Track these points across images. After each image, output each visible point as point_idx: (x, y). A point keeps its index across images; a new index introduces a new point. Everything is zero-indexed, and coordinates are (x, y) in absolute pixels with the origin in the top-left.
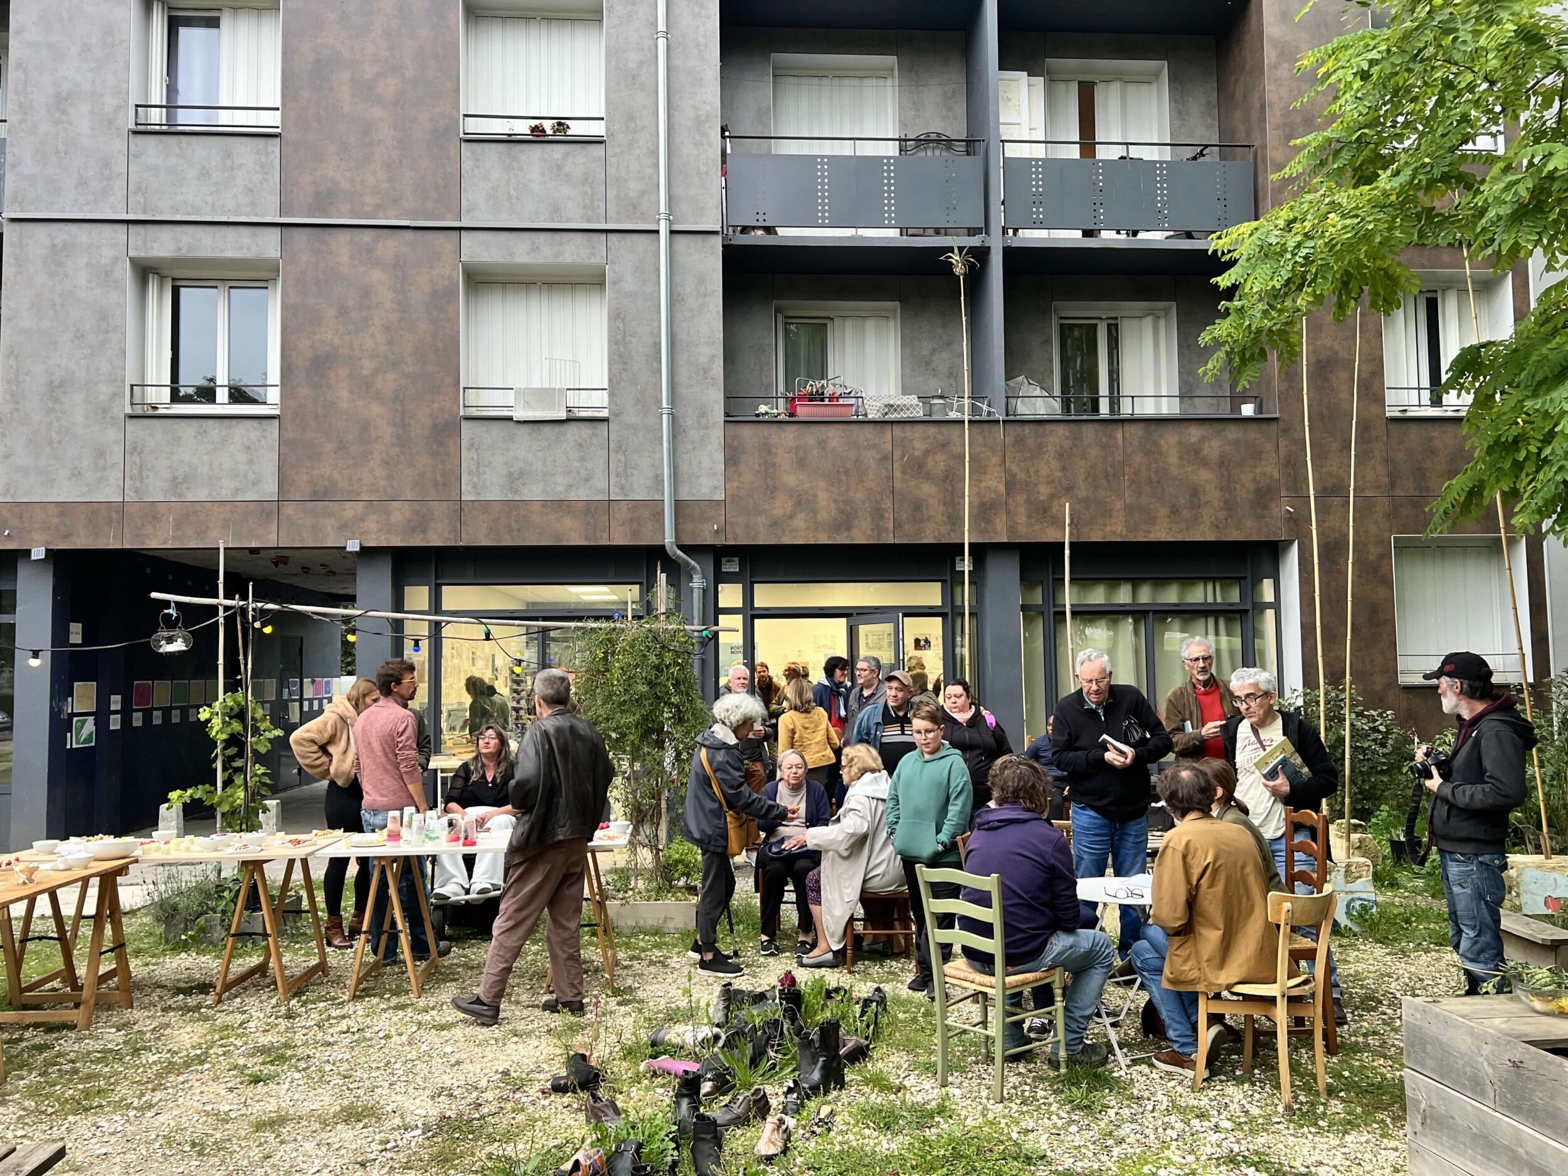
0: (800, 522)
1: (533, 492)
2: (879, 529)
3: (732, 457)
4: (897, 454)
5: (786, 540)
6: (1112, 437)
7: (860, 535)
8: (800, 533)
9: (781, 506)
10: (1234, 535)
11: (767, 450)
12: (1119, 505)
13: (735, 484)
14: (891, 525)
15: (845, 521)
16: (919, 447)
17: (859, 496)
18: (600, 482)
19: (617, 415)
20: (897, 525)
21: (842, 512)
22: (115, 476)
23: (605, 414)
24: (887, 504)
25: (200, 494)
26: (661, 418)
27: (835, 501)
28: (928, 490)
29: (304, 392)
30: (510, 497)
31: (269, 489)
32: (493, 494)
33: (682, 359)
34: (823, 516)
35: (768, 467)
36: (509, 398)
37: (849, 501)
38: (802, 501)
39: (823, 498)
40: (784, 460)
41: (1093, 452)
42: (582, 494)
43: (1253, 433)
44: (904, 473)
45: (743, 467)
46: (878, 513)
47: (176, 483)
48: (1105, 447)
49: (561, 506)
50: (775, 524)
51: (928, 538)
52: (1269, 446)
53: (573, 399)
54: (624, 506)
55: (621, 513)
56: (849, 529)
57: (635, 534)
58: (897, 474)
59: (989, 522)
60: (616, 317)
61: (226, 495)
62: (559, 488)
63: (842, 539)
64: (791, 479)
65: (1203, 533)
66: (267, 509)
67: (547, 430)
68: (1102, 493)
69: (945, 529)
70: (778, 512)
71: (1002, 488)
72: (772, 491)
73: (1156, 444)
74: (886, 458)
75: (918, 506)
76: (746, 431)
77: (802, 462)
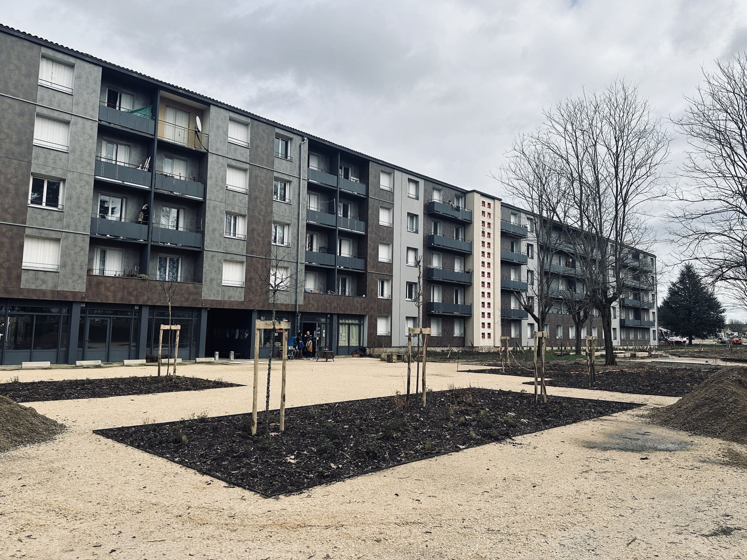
0: (313, 309)
5: (311, 312)
6: (349, 298)
9: (310, 306)
10: (361, 314)
11: (309, 297)
12: (349, 308)
13: (305, 302)
14: (323, 310)
16: (327, 298)
18: (288, 301)
19: (290, 290)
22: (220, 296)
25: (233, 300)
28: (328, 305)
29: (248, 284)
31: (243, 299)
34: (315, 308)
35: (309, 300)
37: (319, 306)
39: (315, 305)
40: (311, 299)
41: (347, 301)
42: (285, 303)
43: (364, 299)
44: (325, 302)
45: (306, 300)
46: (322, 308)
47: (229, 297)
49: (282, 304)
50: (310, 309)
52: (365, 301)
55: (290, 306)
57: (291, 309)
59: (335, 310)
61: (236, 300)
62: (283, 302)
63: (318, 312)
64: (312, 302)
65: (358, 313)
66: (242, 303)
68: (347, 307)
74: (323, 300)
75: (327, 307)
76: (306, 294)
77: (313, 299)
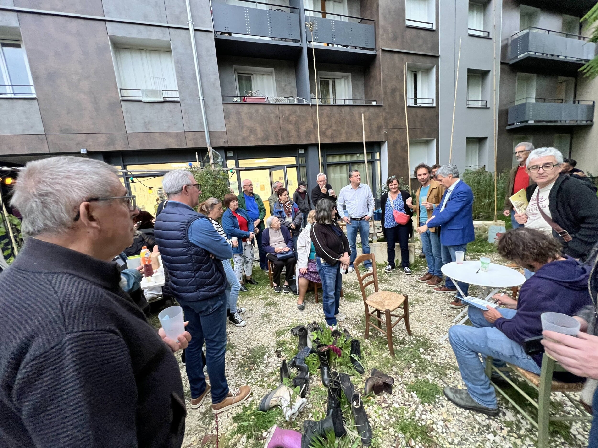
0: (252, 138)
1: (155, 129)
2: (277, 140)
3: (227, 116)
4: (281, 115)
5: (248, 144)
6: (341, 111)
7: (272, 142)
8: (252, 142)
9: (245, 133)
11: (238, 113)
12: (344, 131)
13: (229, 125)
14: (280, 139)
15: (267, 138)
16: (287, 113)
17: (270, 129)
18: (180, 125)
19: (183, 100)
20: (283, 139)
21: (265, 134)
23: (179, 100)
24: (279, 132)
26: (200, 101)
27: (263, 131)
28: (291, 127)
29: (46, 88)
30: (146, 131)
31: (40, 129)
32: (140, 130)
33: (204, 80)
34: (259, 136)
35: (240, 119)
36: (139, 93)
37: (267, 131)
38: (252, 131)
39: (259, 130)
40: (244, 117)
41: (337, 115)
42: (174, 130)
43: (376, 110)
44: (283, 121)
45: (231, 119)
46: (276, 135)
48: (339, 114)
49: (167, 134)
50: (244, 139)
51: (292, 142)
52: (381, 114)
53: (165, 94)
54: (191, 134)
55: (190, 136)
56: (268, 140)
57: (196, 144)
58: (281, 122)
59: (309, 137)
60: (177, 62)
62: (165, 128)
63: (266, 144)
64: (248, 123)
66: (40, 138)
67: (156, 105)
68: (339, 128)
69: (297, 140)
70: (245, 135)
71: (312, 127)
72: (242, 128)
73: (353, 113)
74: (277, 117)
75: (288, 132)
76: (231, 106)
77: (251, 118)
